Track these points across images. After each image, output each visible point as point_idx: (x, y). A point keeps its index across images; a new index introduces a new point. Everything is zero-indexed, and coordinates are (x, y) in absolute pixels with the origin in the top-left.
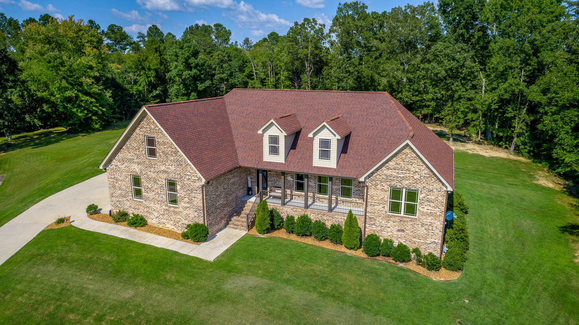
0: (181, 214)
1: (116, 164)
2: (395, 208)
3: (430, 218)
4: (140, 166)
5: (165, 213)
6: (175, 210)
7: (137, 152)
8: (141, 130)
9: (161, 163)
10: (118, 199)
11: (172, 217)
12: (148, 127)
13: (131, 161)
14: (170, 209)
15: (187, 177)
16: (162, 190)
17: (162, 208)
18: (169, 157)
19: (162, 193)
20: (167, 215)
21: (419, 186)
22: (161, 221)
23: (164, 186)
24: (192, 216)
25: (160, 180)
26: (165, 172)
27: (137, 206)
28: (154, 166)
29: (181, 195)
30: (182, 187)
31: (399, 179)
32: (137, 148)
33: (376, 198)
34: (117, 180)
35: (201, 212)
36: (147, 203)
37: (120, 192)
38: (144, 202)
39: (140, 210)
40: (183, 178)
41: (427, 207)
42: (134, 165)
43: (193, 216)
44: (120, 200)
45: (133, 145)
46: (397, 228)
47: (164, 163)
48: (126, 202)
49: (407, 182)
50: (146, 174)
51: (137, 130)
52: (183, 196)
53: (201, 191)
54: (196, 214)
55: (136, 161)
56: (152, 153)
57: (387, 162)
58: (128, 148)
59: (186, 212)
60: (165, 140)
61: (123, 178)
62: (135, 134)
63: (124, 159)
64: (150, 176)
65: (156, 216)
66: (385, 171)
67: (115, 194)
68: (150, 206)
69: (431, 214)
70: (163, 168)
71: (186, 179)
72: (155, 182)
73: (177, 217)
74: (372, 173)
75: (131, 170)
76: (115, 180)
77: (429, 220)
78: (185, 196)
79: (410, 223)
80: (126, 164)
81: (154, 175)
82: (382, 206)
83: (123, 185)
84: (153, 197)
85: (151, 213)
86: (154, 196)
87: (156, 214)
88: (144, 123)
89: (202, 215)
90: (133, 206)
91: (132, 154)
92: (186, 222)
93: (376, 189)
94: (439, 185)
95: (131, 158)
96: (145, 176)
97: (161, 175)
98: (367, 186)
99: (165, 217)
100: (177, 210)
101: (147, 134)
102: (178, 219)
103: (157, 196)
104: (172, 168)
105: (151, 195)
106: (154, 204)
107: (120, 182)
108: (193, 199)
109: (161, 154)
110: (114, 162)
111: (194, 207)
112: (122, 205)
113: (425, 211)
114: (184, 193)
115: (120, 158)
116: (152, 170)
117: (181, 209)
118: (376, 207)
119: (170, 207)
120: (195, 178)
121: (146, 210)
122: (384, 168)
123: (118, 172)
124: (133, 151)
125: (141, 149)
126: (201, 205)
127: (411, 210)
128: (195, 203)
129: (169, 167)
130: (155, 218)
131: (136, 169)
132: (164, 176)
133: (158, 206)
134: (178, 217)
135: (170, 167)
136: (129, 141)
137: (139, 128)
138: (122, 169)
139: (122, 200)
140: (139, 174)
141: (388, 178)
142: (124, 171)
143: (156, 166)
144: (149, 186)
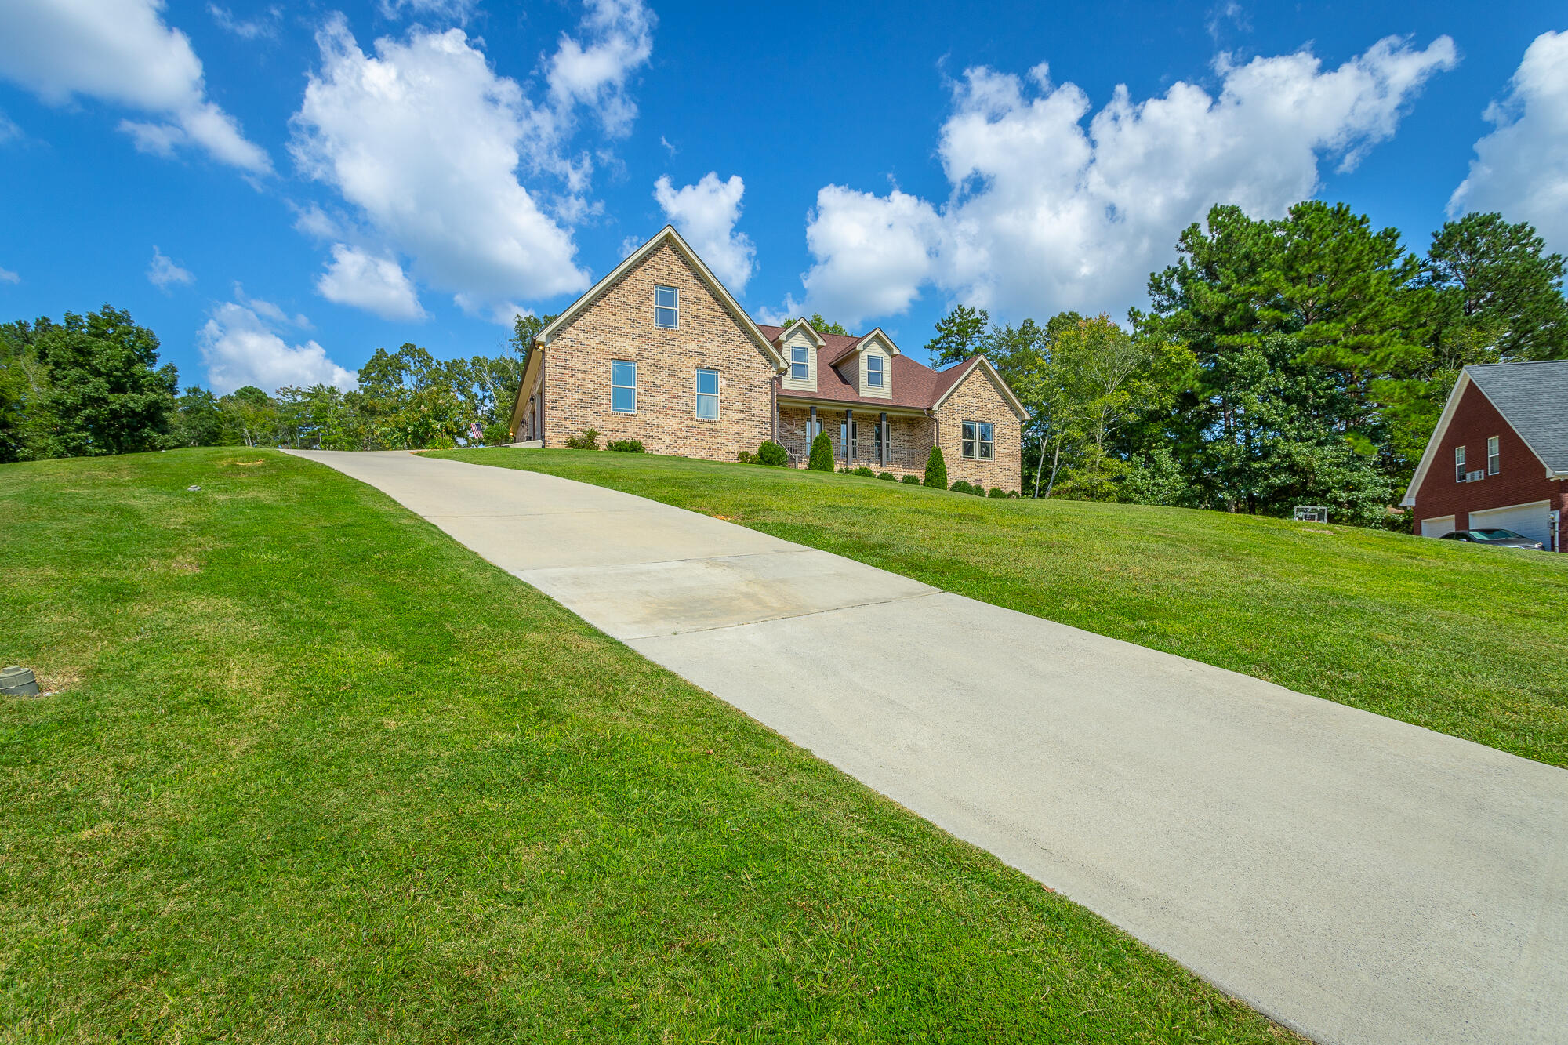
0: (725, 434)
1: (575, 337)
2: (969, 450)
3: (1007, 460)
4: (637, 342)
5: (690, 434)
6: (712, 427)
7: (633, 315)
8: (648, 272)
9: (688, 338)
10: (569, 413)
11: (704, 442)
12: (665, 268)
13: (616, 331)
14: (701, 426)
15: (743, 363)
16: (685, 390)
17: (683, 425)
18: (707, 326)
19: (686, 394)
20: (693, 439)
21: (993, 419)
22: (679, 452)
23: (691, 381)
24: (748, 436)
25: (684, 369)
26: (696, 353)
27: (621, 426)
28: (671, 343)
29: (728, 396)
30: (731, 383)
31: (971, 409)
32: (633, 305)
33: (948, 437)
34: (573, 371)
35: (767, 426)
36: (649, 417)
37: (576, 396)
38: (641, 416)
39: (627, 434)
40: (735, 365)
41: (1003, 446)
42: (622, 340)
43: (750, 436)
44: (576, 414)
45: (625, 299)
46: (974, 477)
47: (696, 336)
48: (591, 417)
49: (981, 413)
50: (653, 357)
51: (639, 273)
52: (731, 398)
53: (770, 389)
54: (756, 431)
55: (628, 331)
56: (666, 318)
57: (957, 387)
58: (611, 305)
59: (736, 429)
60: (700, 296)
61: (589, 367)
62: (631, 279)
63: (598, 327)
64: (661, 362)
65: (667, 443)
66: (956, 399)
67: (564, 403)
68: (654, 422)
69: (1007, 455)
70: (692, 346)
71: (740, 367)
72: (672, 371)
73: (717, 441)
74: (943, 403)
75: (615, 350)
76: (567, 372)
77: (1005, 463)
78: (737, 399)
79: (988, 469)
80: (602, 337)
81: (669, 361)
82: (955, 447)
83: (588, 381)
84: (662, 404)
85: (653, 439)
86: (666, 402)
87: (667, 439)
88: (657, 259)
89: (770, 433)
90: (610, 427)
91: (619, 317)
92: (737, 449)
93: (947, 424)
94: (1011, 416)
95: (617, 325)
96: (648, 361)
97: (686, 359)
98: (936, 421)
99: (688, 443)
100: (718, 426)
101: (662, 281)
102: (719, 445)
103: (674, 401)
104: (713, 347)
105: (659, 399)
106: (666, 417)
107: (580, 376)
108: (753, 403)
109: (689, 320)
110: (571, 332)
111: (753, 419)
112: (580, 426)
113: (1002, 450)
114: (735, 393)
115: (588, 324)
116: (668, 349)
117: (725, 425)
118: (949, 449)
119: (701, 422)
120: (758, 366)
121: (642, 432)
122: (954, 395)
123: (579, 354)
124: (622, 311)
125: (643, 309)
126: (769, 415)
127: (986, 452)
128: (756, 411)
129: (705, 344)
130: (664, 447)
131: (630, 347)
132: (696, 361)
133: (674, 422)
134: (719, 440)
135: (708, 345)
136: (616, 291)
137: (642, 269)
138: (589, 348)
139: (582, 414)
140: (633, 357)
141: (961, 409)
142: (593, 351)
143: (677, 343)
144: (658, 382)
